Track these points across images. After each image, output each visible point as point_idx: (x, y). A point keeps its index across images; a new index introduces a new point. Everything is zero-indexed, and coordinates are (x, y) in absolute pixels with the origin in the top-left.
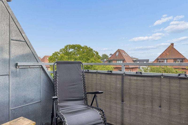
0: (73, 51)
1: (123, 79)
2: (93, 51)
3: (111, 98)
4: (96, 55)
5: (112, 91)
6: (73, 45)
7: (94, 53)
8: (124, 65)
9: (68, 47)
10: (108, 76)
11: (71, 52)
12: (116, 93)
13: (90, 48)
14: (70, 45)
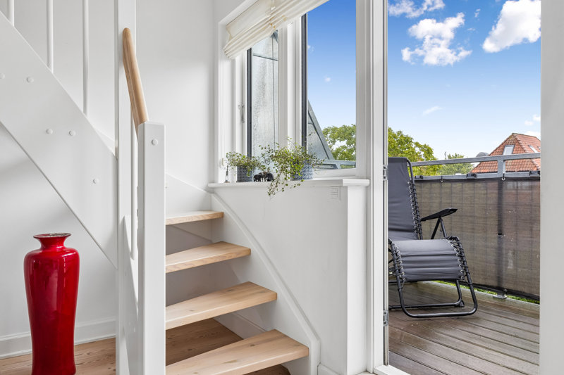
0: (344, 147)
1: (500, 188)
2: (414, 146)
3: (473, 229)
4: (423, 158)
5: (476, 214)
6: (345, 127)
7: (417, 150)
8: (504, 161)
9: (329, 135)
10: (467, 185)
11: (338, 151)
12: (486, 218)
13: (402, 136)
14: (336, 128)
